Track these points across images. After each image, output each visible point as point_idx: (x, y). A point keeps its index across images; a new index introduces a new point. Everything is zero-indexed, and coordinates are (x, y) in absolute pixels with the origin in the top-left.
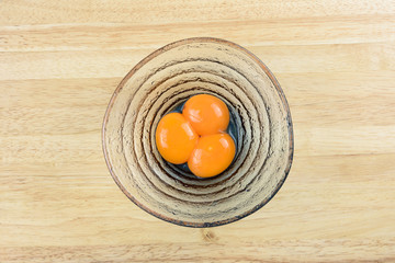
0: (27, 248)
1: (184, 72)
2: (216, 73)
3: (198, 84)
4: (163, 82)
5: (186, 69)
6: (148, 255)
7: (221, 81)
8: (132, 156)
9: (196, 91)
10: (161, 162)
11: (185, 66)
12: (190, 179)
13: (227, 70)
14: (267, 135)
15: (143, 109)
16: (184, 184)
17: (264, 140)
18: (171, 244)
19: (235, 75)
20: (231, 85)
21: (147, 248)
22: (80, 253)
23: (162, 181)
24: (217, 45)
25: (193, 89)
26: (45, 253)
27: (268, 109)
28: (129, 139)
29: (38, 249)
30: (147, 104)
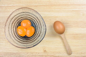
0: (6, 53)
1: (18, 17)
2: (24, 15)
3: (22, 18)
4: (14, 21)
5: (18, 16)
6: (32, 55)
7: (26, 16)
8: (14, 38)
9: (22, 20)
10: (21, 37)
11: (17, 16)
12: (28, 38)
13: (26, 13)
14: (39, 23)
15: (12, 28)
16: (27, 40)
17: (39, 25)
18: (37, 53)
19: (28, 14)
20: (28, 16)
21: (32, 53)
22: (17, 54)
23: (22, 41)
24: (22, 9)
25: (21, 20)
26: (9, 54)
27: (37, 18)
28: (12, 35)
29: (8, 53)
30: (13, 26)
